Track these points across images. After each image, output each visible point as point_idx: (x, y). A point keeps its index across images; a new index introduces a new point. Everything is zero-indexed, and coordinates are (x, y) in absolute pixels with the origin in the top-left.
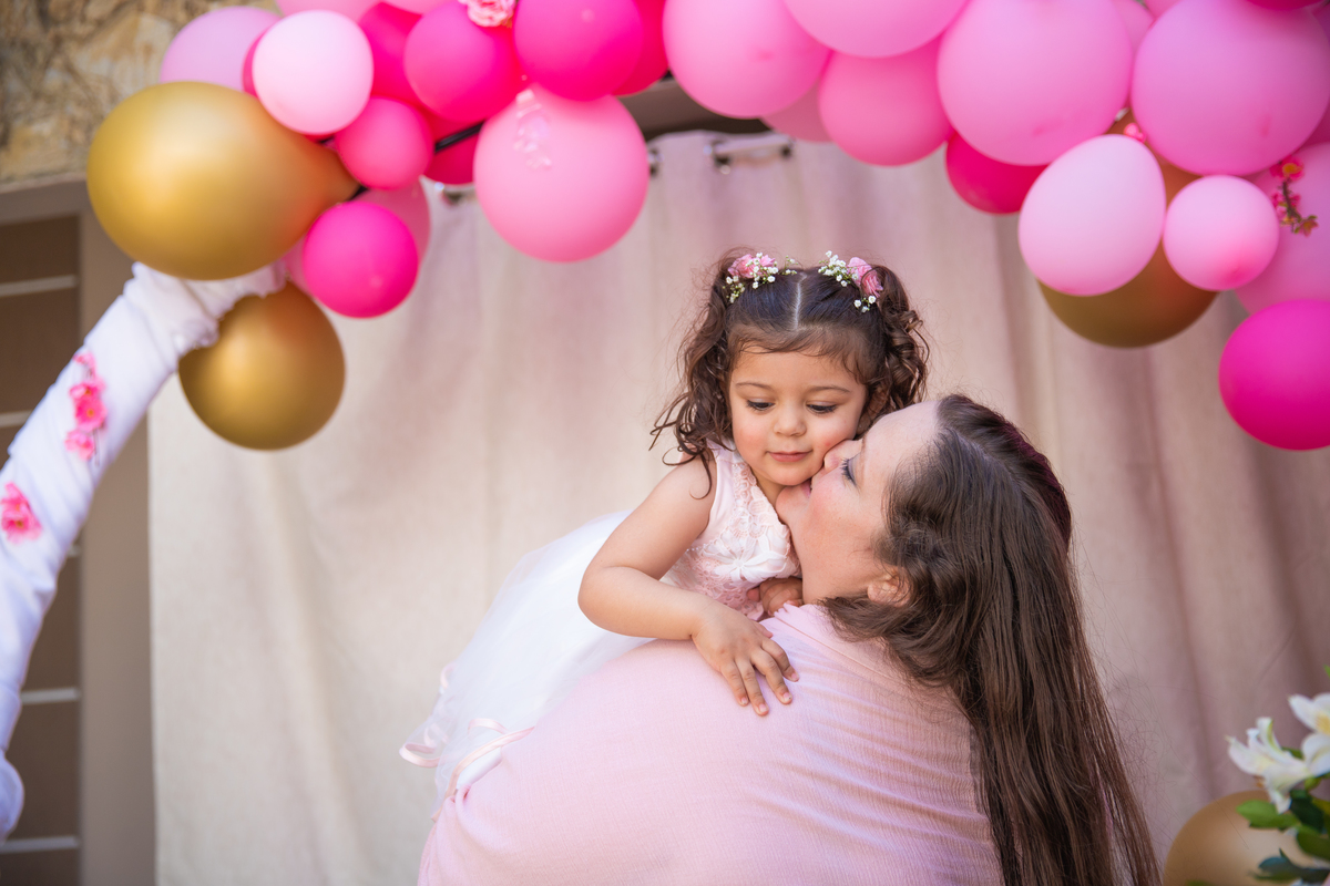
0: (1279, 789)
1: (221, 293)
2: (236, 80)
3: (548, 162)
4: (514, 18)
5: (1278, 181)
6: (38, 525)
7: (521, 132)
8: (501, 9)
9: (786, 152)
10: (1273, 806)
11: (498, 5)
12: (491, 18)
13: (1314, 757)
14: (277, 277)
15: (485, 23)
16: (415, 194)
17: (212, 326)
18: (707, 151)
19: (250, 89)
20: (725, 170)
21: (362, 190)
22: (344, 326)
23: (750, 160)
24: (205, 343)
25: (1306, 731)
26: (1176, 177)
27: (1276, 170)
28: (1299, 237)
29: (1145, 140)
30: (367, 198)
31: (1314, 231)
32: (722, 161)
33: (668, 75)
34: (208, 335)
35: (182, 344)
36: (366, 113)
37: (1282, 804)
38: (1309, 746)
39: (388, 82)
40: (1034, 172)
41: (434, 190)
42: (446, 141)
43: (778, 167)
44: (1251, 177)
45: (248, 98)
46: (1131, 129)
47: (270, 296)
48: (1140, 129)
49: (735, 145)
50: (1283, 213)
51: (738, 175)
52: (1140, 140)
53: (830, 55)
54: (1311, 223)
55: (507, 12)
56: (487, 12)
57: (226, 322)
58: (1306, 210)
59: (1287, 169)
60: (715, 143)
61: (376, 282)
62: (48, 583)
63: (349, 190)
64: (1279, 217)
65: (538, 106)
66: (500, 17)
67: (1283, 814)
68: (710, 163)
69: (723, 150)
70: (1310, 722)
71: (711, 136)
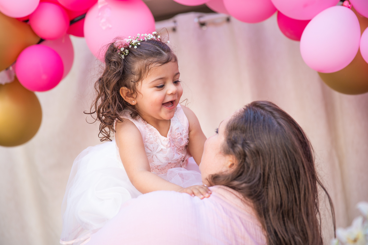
3: (110, 26)
7: (100, 14)
18: (196, 20)
20: (204, 28)
21: (42, 40)
23: (214, 24)
29: (351, 8)
30: (44, 43)
32: (202, 24)
40: (306, 23)
46: (346, 3)
48: (350, 3)
49: (207, 18)
51: (210, 30)
52: (349, 7)
60: (199, 17)
68: (197, 25)
69: (203, 20)
71: (198, 14)
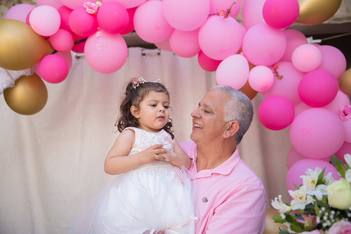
0: (283, 213)
1: (16, 74)
2: (25, 21)
4: (97, 12)
5: (273, 68)
8: (94, 9)
9: (159, 54)
10: (281, 217)
11: (93, 9)
12: (91, 12)
13: (294, 205)
14: (31, 72)
15: (90, 13)
16: (69, 54)
17: (13, 82)
18: (140, 52)
19: (28, 23)
20: (144, 57)
21: (55, 52)
22: (48, 85)
23: (150, 55)
24: (11, 86)
25: (291, 199)
26: (252, 66)
27: (273, 66)
28: (279, 80)
29: (245, 56)
30: (57, 53)
31: (282, 79)
32: (144, 55)
33: (134, 31)
34: (12, 84)
35: (5, 86)
36: (58, 32)
37: (284, 217)
38: (292, 203)
39: (64, 26)
41: (74, 54)
42: (77, 42)
43: (157, 57)
44: (268, 67)
45: (27, 25)
46: (242, 53)
47: (29, 76)
48: (244, 54)
49: (147, 51)
50: (275, 75)
51: (147, 58)
52: (244, 56)
53: (173, 29)
54: (282, 77)
55: (96, 10)
56: (91, 10)
57: (17, 82)
58: (280, 75)
59: (275, 66)
60: (142, 50)
61: (57, 75)
63: (52, 51)
64: (275, 76)
65: (102, 35)
66: (93, 12)
67: (284, 219)
68: (141, 55)
69: (144, 52)
70: (293, 197)
71: (141, 49)
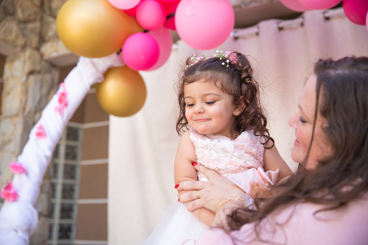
3: (195, 12)
6: (45, 135)
9: (302, 25)
18: (275, 26)
20: (282, 32)
23: (291, 28)
24: (99, 81)
32: (281, 29)
34: (100, 78)
43: (300, 30)
49: (285, 23)
51: (286, 34)
60: (278, 23)
62: (49, 153)
68: (277, 30)
69: (281, 25)
71: (276, 21)
